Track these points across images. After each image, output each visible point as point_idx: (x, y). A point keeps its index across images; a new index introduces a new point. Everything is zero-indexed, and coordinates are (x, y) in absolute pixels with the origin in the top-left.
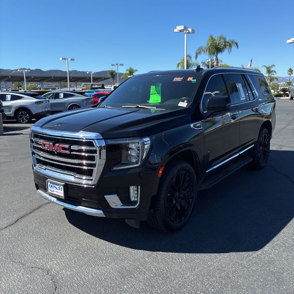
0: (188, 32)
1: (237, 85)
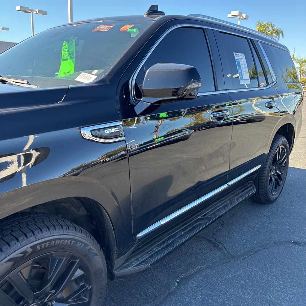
0: (241, 17)
1: (236, 56)
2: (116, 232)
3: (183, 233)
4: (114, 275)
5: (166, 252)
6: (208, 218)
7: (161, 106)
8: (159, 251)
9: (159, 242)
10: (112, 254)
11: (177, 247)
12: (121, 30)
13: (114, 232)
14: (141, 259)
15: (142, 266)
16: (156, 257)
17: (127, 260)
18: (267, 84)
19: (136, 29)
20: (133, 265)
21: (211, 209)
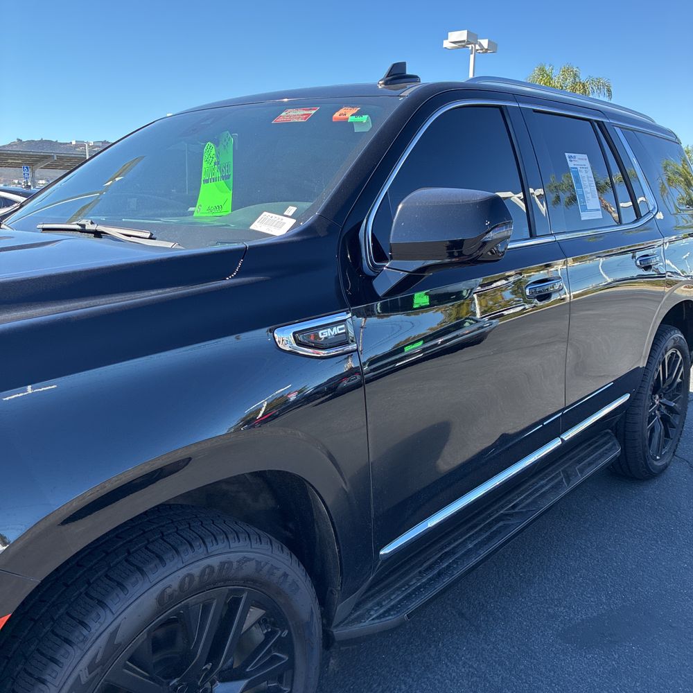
0: (478, 47)
1: (571, 161)
2: (341, 544)
3: (470, 546)
4: (334, 638)
5: (439, 587)
6: (522, 512)
7: (424, 276)
8: (424, 586)
9: (421, 566)
10: (331, 591)
11: (461, 577)
12: (335, 118)
13: (338, 544)
14: (386, 602)
15: (390, 617)
16: (419, 597)
17: (358, 606)
18: (637, 217)
19: (367, 116)
20: (371, 615)
21: (527, 493)
